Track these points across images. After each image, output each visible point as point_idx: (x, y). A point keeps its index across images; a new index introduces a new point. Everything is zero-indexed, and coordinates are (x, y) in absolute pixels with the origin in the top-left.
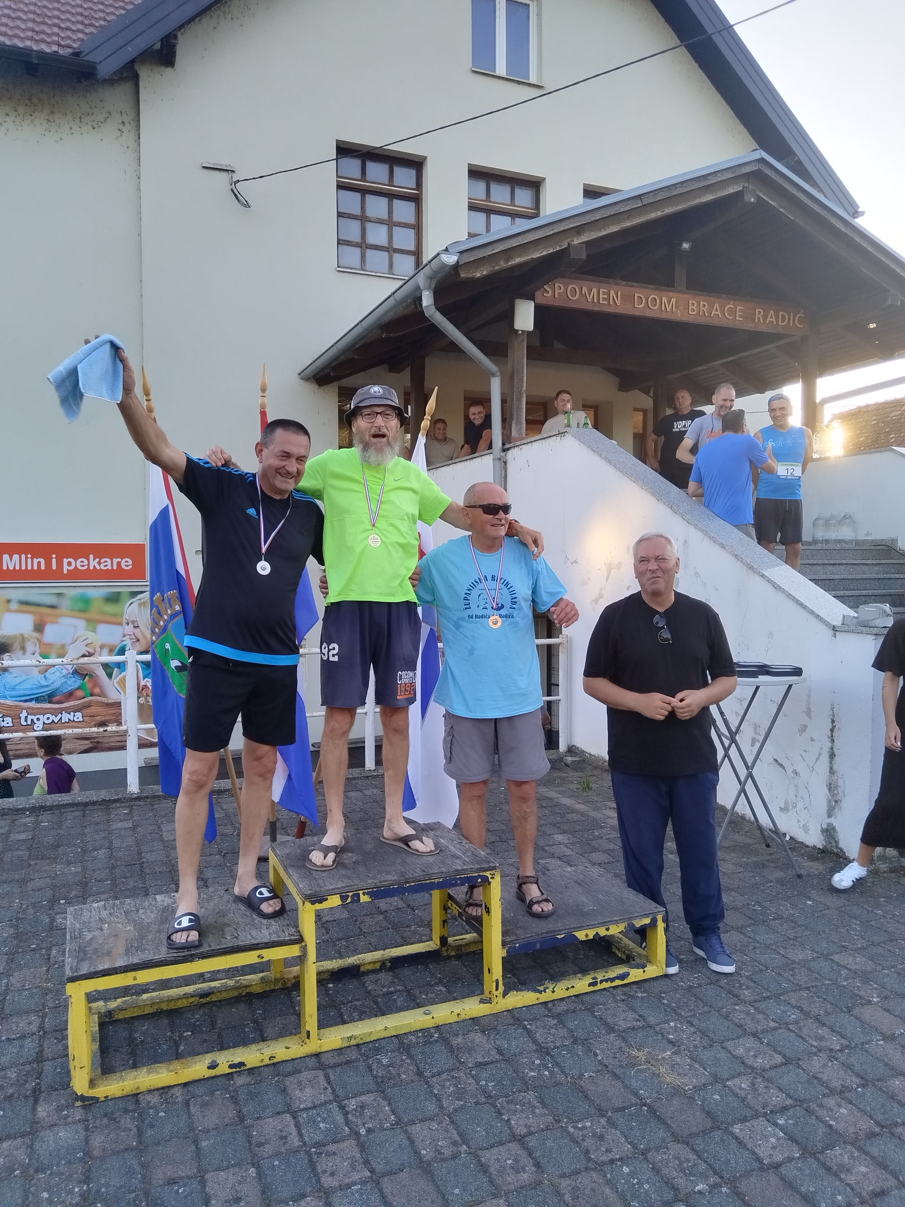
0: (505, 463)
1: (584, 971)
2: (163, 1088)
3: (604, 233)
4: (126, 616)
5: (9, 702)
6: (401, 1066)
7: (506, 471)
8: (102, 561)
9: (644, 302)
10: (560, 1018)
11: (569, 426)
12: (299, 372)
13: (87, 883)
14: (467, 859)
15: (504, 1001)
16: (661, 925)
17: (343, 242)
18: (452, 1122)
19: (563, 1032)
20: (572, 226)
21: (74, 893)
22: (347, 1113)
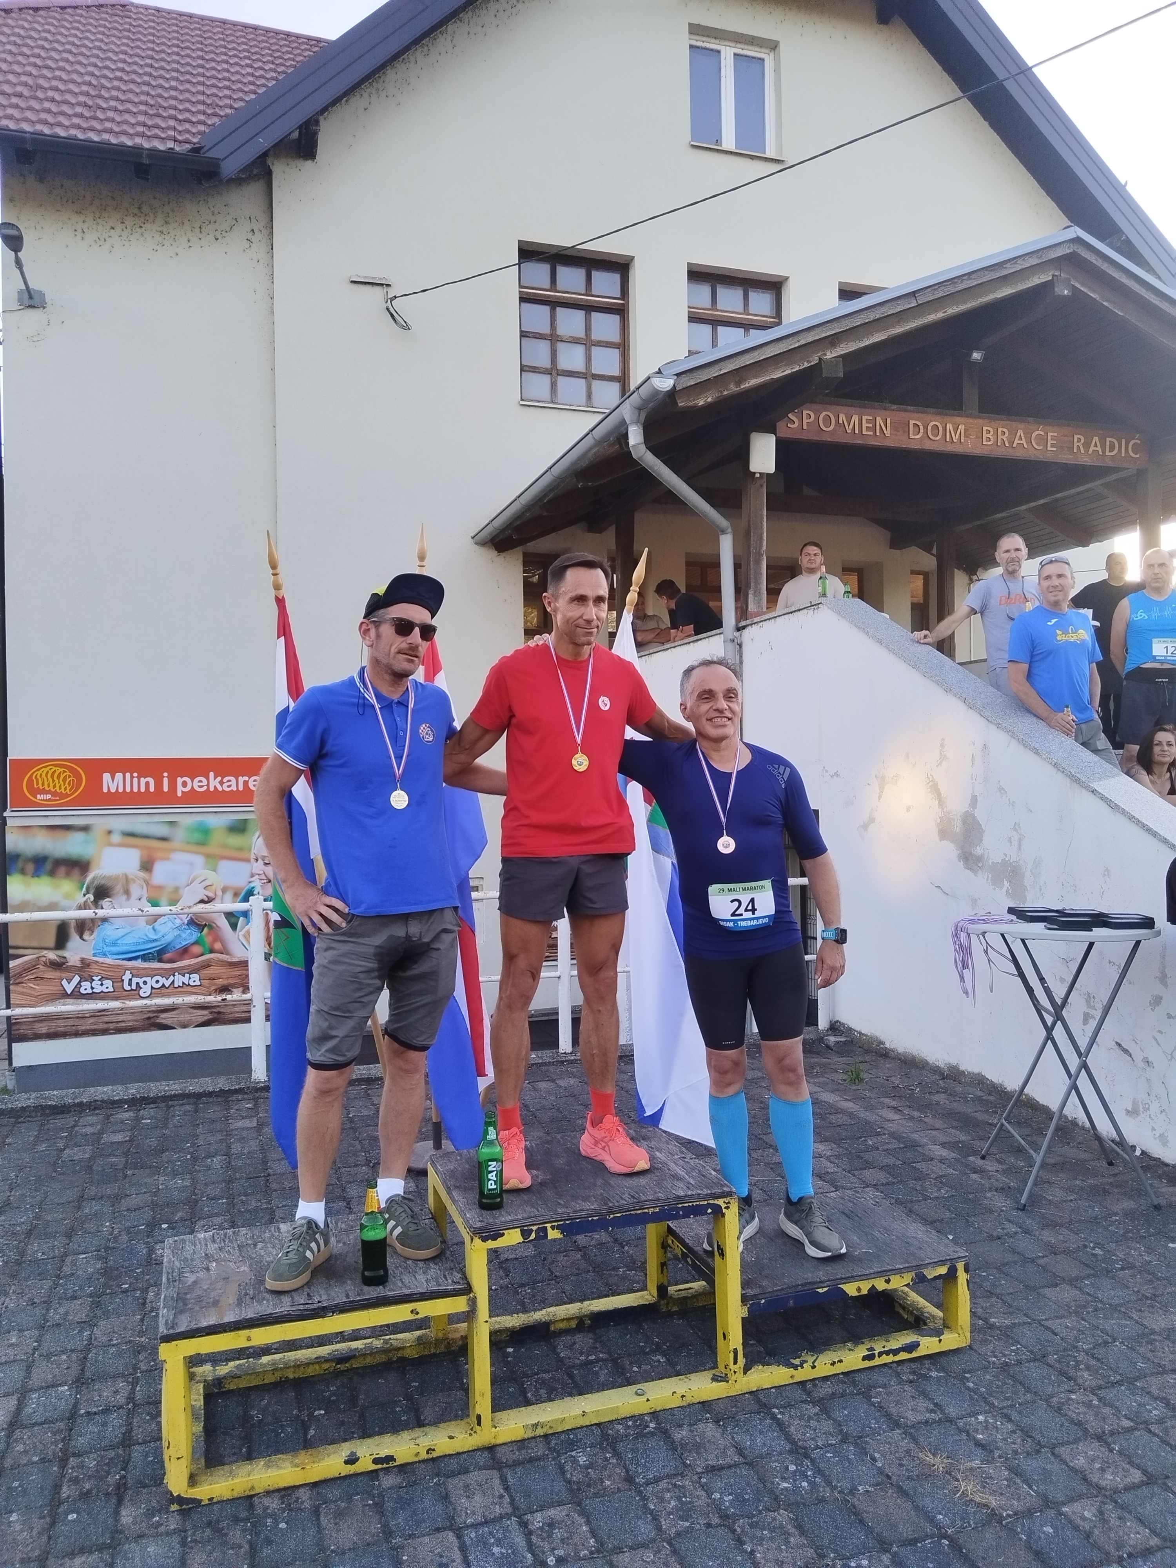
0: (740, 645)
1: (856, 1339)
2: (285, 1489)
3: (867, 343)
4: (254, 851)
5: (109, 961)
6: (604, 1468)
7: (741, 657)
8: (225, 780)
9: (922, 430)
10: (824, 1405)
11: (824, 595)
12: (473, 535)
13: (196, 1201)
14: (692, 1181)
15: (745, 1378)
16: (962, 1277)
17: (527, 369)
18: (675, 1552)
19: (827, 1425)
20: (824, 335)
21: (179, 1214)
22: (530, 1533)
